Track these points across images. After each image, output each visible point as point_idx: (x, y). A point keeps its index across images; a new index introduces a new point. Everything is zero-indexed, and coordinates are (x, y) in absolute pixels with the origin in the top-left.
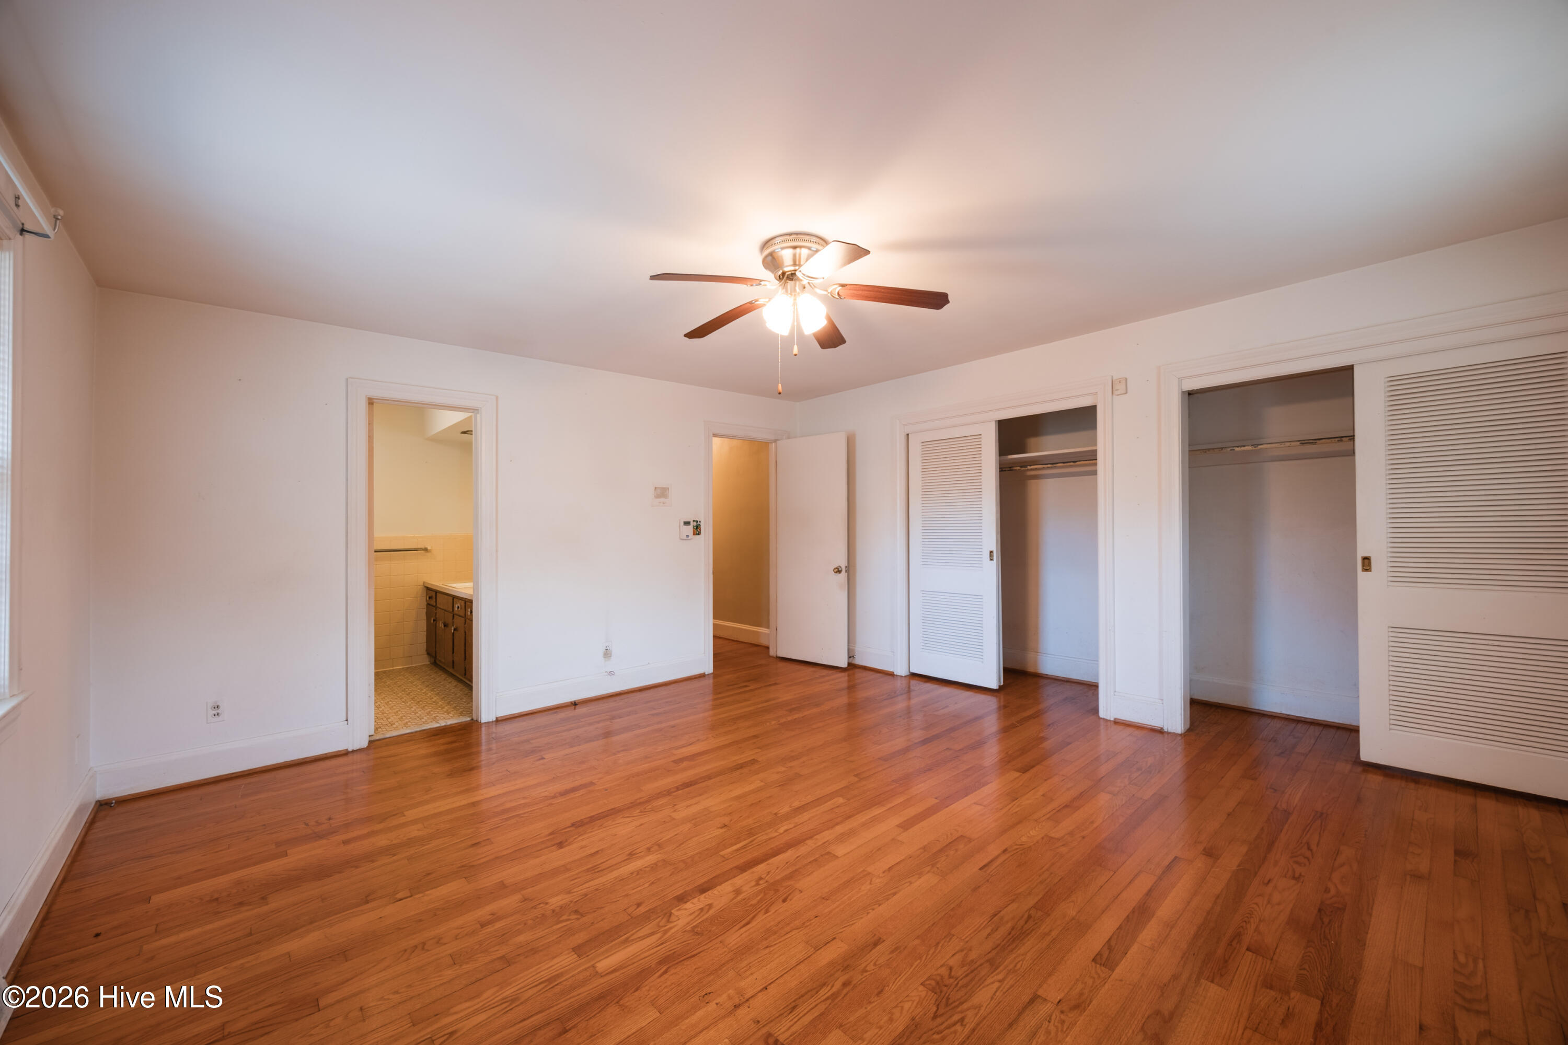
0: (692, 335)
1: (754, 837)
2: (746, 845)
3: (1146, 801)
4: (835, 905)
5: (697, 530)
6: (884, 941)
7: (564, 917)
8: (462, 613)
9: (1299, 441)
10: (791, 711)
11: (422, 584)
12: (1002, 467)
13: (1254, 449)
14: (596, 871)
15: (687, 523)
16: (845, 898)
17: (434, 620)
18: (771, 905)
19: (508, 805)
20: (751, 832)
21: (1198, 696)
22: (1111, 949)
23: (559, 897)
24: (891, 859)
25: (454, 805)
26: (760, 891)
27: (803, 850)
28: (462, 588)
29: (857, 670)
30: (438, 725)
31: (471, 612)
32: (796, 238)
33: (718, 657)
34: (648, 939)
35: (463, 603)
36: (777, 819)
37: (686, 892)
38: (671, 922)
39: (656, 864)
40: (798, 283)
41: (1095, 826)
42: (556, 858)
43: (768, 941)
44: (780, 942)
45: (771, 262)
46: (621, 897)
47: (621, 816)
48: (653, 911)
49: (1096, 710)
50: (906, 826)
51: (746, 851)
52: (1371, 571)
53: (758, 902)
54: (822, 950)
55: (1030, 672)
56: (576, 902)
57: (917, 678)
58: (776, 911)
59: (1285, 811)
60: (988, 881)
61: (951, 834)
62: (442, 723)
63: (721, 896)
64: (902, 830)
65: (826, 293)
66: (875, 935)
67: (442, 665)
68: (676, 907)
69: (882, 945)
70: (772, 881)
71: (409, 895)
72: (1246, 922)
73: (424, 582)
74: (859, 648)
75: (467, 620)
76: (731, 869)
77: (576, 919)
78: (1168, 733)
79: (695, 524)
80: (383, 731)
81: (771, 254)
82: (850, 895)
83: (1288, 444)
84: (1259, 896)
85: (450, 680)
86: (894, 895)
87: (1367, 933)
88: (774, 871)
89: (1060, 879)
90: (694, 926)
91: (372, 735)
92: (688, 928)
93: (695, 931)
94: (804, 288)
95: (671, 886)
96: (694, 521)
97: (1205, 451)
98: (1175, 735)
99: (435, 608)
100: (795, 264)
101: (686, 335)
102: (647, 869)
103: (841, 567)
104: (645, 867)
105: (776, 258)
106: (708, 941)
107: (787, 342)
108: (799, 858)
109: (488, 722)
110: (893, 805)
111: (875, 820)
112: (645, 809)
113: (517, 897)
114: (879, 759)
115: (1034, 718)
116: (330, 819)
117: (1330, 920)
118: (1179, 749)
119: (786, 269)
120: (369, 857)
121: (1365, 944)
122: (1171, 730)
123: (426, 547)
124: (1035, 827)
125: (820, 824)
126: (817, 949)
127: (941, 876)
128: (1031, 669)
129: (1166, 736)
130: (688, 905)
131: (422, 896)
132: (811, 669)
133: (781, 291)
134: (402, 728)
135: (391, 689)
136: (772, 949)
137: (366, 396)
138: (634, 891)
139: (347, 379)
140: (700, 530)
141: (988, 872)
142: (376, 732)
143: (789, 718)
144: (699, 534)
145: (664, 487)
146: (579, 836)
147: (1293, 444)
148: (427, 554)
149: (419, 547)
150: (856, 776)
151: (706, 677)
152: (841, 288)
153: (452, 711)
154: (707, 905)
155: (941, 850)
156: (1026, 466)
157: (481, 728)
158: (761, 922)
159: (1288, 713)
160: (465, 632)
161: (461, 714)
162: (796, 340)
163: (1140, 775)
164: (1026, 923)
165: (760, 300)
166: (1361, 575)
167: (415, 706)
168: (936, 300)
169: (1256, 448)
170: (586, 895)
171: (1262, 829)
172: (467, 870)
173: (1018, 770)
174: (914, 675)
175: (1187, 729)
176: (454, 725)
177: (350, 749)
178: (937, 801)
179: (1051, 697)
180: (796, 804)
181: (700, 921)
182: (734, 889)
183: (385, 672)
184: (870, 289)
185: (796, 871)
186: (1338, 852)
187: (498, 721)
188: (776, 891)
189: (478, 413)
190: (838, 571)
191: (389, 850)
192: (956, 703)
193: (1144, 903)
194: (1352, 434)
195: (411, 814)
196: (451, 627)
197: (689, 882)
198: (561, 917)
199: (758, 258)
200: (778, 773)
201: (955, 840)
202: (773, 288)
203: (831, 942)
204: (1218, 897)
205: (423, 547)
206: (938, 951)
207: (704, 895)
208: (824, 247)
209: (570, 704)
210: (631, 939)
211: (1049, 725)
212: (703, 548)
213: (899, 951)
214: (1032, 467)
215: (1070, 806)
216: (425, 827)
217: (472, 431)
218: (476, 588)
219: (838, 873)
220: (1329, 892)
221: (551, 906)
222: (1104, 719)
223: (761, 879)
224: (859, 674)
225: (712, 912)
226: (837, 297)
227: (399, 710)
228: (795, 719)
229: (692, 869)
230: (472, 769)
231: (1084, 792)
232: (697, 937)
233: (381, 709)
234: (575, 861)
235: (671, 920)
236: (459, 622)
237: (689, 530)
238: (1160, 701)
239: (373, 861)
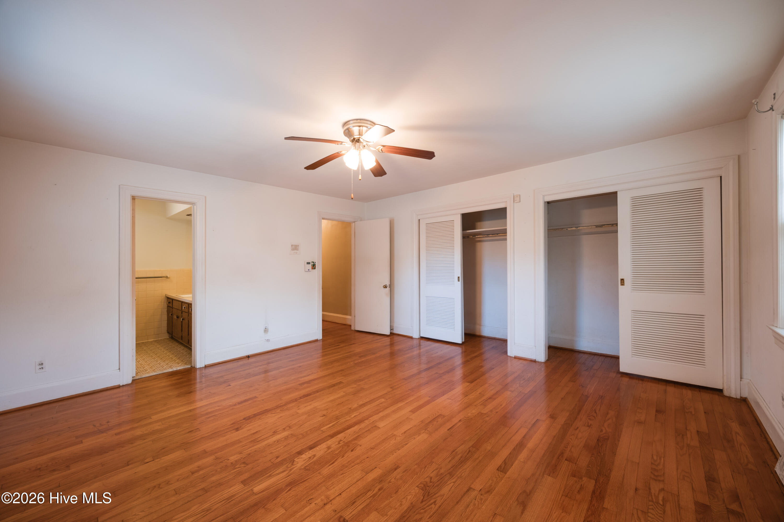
0: (308, 168)
1: (339, 420)
2: (334, 424)
3: (526, 394)
4: (377, 451)
5: (314, 267)
6: (400, 467)
7: (238, 466)
8: (187, 310)
9: (595, 226)
10: (361, 357)
11: (165, 295)
12: (464, 236)
13: (576, 229)
14: (256, 441)
15: (308, 263)
16: (383, 447)
17: (171, 315)
18: (346, 453)
19: (209, 410)
20: (337, 418)
21: (552, 344)
22: (505, 464)
23: (235, 456)
24: (406, 427)
25: (180, 412)
26: (340, 447)
27: (363, 425)
28: (186, 298)
29: (395, 336)
30: (172, 370)
31: (192, 310)
32: (361, 122)
33: (324, 331)
34: (281, 474)
35: (187, 305)
36: (351, 411)
37: (302, 449)
38: (294, 465)
39: (287, 436)
40: (361, 144)
41: (502, 406)
42: (235, 436)
43: (343, 471)
44: (349, 471)
45: (348, 133)
46: (268, 454)
47: (271, 413)
48: (285, 460)
49: (506, 352)
50: (413, 411)
51: (335, 427)
52: (624, 285)
53: (339, 452)
54: (370, 473)
55: (477, 335)
56: (244, 458)
57: (424, 339)
58: (348, 456)
59: (587, 396)
60: (451, 435)
61: (435, 414)
62: (175, 369)
63: (321, 450)
64: (412, 413)
65: (375, 149)
66: (396, 465)
67: (176, 338)
68: (297, 457)
69: (399, 469)
70: (346, 442)
71: (152, 460)
72: (566, 447)
73: (166, 295)
74: (396, 325)
75: (189, 314)
76: (326, 437)
77: (244, 466)
78: (538, 362)
79: (313, 263)
80: (141, 374)
81: (348, 129)
82: (385, 446)
83: (591, 227)
84: (572, 435)
85: (180, 346)
86: (406, 445)
87: (617, 449)
88: (348, 436)
89: (484, 433)
90: (306, 466)
91: (134, 377)
92: (303, 467)
93: (306, 469)
94: (364, 146)
95: (295, 447)
96: (312, 262)
97: (555, 229)
98: (541, 363)
99: (171, 308)
100: (360, 135)
101: (305, 168)
102: (283, 439)
103: (387, 285)
104: (282, 438)
105: (350, 131)
106: (312, 473)
107: (356, 173)
108: (361, 429)
109: (201, 368)
110: (407, 401)
111: (399, 409)
112: (283, 409)
113: (213, 457)
114: (403, 379)
115: (478, 357)
116: (108, 422)
117: (602, 444)
118: (543, 369)
119: (355, 137)
120: (131, 441)
121: (616, 454)
122: (540, 360)
123: (167, 276)
124: (475, 409)
125: (372, 412)
126: (367, 473)
127: (429, 434)
128: (478, 334)
129: (537, 363)
130: (303, 456)
131: (160, 460)
132: (371, 336)
133: (353, 147)
134: (152, 372)
135: (146, 352)
136: (345, 475)
137: (131, 195)
138: (275, 451)
139: (120, 185)
140: (315, 267)
141: (451, 431)
142: (137, 375)
143: (360, 361)
144: (315, 269)
145: (296, 244)
146: (248, 424)
147: (593, 227)
148: (167, 279)
149: (163, 276)
150: (391, 388)
151: (319, 341)
152: (382, 147)
153: (181, 362)
154: (313, 455)
155: (430, 422)
156: (475, 236)
157: (196, 371)
158: (340, 462)
159: (591, 351)
160: (188, 321)
161: (186, 364)
162: (360, 172)
163: (524, 382)
164: (468, 454)
165: (342, 152)
166: (620, 287)
167: (160, 360)
168: (429, 155)
169: (577, 229)
170: (249, 454)
171: (576, 404)
172: (185, 445)
173: (468, 382)
174: (422, 338)
175: (546, 360)
176: (181, 370)
177: (121, 385)
178: (430, 398)
179: (487, 347)
180: (361, 403)
181: (309, 463)
182: (327, 447)
183: (143, 343)
184: (397, 148)
185: (359, 436)
186: (607, 414)
187: (206, 367)
188: (348, 446)
189: (195, 205)
190: (385, 287)
191: (142, 437)
192: (442, 351)
193: (522, 442)
194: (617, 223)
195: (155, 418)
196: (181, 318)
197: (304, 444)
198: (235, 466)
199: (341, 131)
200: (352, 388)
201: (437, 417)
202: (349, 146)
203: (374, 469)
204: (554, 437)
205: (165, 276)
206: (425, 470)
207: (311, 450)
208: (373, 126)
209: (246, 357)
210: (273, 474)
211: (484, 360)
212: (317, 275)
213: (407, 471)
214: (478, 236)
215: (491, 398)
216: (163, 424)
217: (191, 214)
218: (194, 297)
219: (380, 435)
220: (602, 431)
221: (230, 461)
222: (510, 356)
223: (341, 440)
224: (396, 338)
225: (315, 459)
226: (381, 151)
227: (151, 363)
228: (363, 361)
229: (306, 438)
230: (191, 392)
231: (498, 391)
232: (307, 471)
233: (140, 363)
234: (245, 437)
235: (294, 464)
236: (185, 315)
237: (310, 266)
238: (535, 347)
239: (132, 443)
